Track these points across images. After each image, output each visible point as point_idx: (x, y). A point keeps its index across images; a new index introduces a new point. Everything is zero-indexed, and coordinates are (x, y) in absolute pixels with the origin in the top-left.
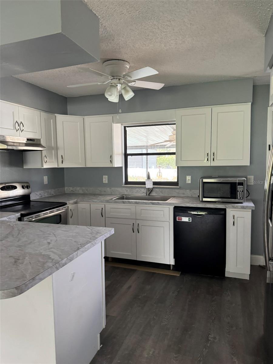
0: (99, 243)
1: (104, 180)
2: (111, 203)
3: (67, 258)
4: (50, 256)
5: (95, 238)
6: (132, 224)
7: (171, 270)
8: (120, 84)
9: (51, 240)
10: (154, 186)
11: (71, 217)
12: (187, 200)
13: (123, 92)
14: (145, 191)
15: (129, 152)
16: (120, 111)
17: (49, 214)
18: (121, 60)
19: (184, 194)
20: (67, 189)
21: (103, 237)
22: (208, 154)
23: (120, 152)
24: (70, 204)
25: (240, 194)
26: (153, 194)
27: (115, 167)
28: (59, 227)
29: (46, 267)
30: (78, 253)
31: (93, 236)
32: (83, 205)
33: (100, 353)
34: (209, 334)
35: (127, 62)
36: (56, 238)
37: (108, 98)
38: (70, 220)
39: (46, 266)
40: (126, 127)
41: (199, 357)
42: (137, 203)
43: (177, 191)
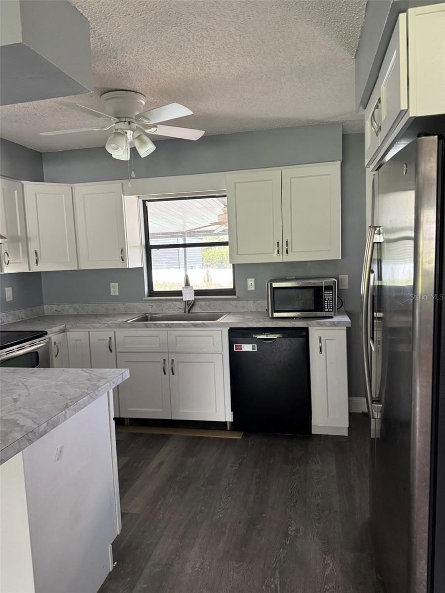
0: (103, 395)
1: (112, 290)
2: (125, 328)
3: (48, 423)
4: (18, 422)
5: (96, 387)
6: (162, 361)
7: (227, 430)
8: (130, 130)
9: (19, 395)
10: (196, 297)
11: (56, 356)
12: (249, 317)
13: (137, 144)
14: (182, 306)
15: (152, 242)
16: (133, 175)
17: (17, 351)
18: (130, 91)
19: (244, 307)
20: (48, 308)
21: (110, 385)
22: (278, 243)
23: (138, 243)
24: (53, 333)
25: (329, 304)
26: (196, 310)
27: (130, 267)
28: (33, 373)
29: (10, 441)
30: (66, 413)
31: (92, 385)
32: (78, 335)
33: (112, 577)
34: (289, 526)
35: (141, 94)
36: (28, 390)
37: (111, 153)
38: (55, 360)
39: (10, 438)
40: (147, 202)
41: (274, 563)
42: (169, 326)
43: (233, 303)
